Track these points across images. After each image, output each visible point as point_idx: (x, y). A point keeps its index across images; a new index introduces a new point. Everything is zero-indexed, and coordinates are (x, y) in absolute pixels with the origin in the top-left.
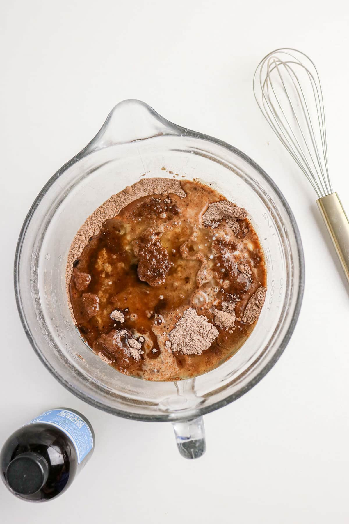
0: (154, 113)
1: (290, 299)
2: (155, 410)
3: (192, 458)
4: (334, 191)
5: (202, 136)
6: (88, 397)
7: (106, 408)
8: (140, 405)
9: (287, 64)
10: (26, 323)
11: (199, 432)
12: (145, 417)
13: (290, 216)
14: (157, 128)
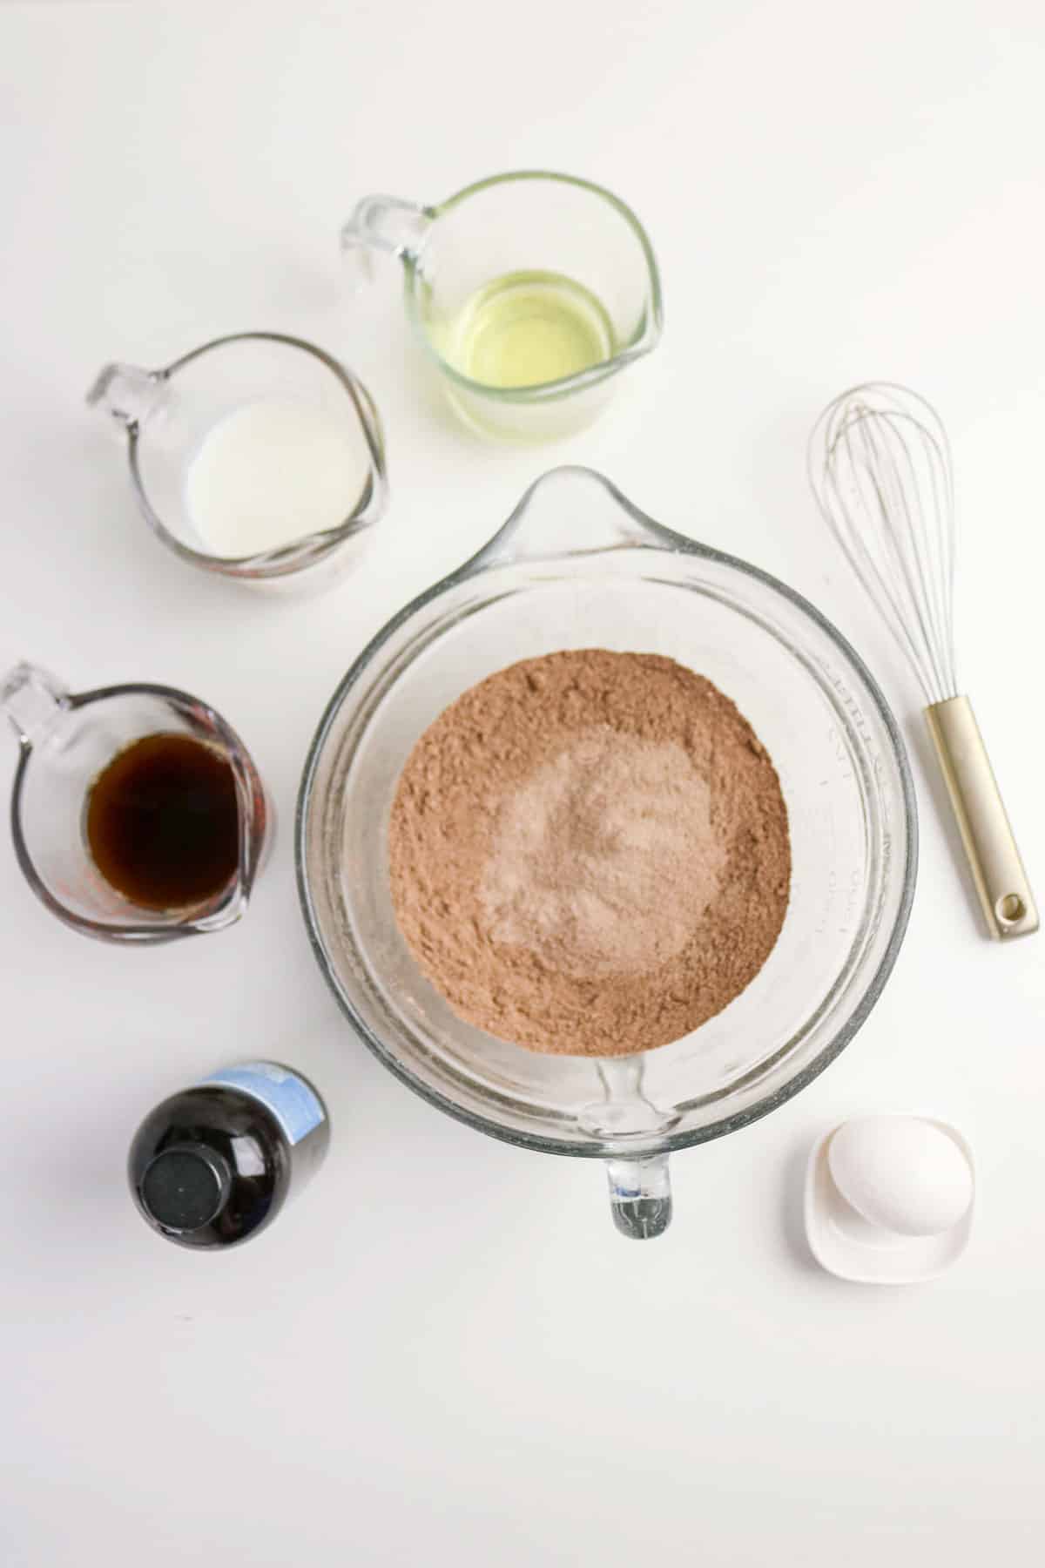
0: (619, 498)
1: (876, 917)
2: (571, 1131)
3: (642, 1237)
4: (961, 690)
5: (720, 557)
6: (437, 1093)
7: (473, 1118)
8: (537, 1118)
9: (890, 417)
10: (314, 924)
11: (662, 1183)
12: (554, 1144)
13: (896, 741)
14: (626, 533)
